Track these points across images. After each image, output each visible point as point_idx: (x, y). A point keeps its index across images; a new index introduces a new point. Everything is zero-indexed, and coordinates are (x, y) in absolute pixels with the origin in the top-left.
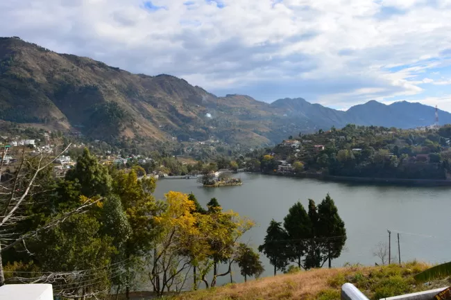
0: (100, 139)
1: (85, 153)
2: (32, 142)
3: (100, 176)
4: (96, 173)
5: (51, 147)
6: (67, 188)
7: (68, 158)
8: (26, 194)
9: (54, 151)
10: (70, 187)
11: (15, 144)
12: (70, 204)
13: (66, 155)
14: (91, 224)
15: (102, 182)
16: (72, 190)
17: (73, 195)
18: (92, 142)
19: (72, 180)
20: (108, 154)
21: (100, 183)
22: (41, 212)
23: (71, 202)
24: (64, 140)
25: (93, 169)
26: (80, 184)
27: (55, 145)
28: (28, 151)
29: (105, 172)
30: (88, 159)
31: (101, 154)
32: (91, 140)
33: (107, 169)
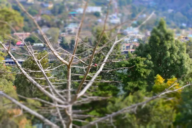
0: (175, 8)
1: (161, 25)
2: (98, 9)
3: (176, 54)
4: (172, 50)
5: (118, 16)
6: (137, 65)
7: (136, 30)
8: (101, 69)
9: (122, 20)
10: (142, 64)
11: (81, 10)
12: (140, 84)
13: (135, 26)
14: (167, 112)
15: (179, 62)
16: (143, 67)
17: (145, 73)
18: (165, 12)
19: (144, 56)
20: (182, 28)
21: (176, 62)
22: (108, 90)
23: (141, 82)
24: (133, 8)
25: (168, 45)
26: (152, 62)
27: (123, 14)
28: (94, 19)
29: (182, 49)
30: (164, 31)
31: (175, 27)
32: (164, 9)
33: (185, 47)
